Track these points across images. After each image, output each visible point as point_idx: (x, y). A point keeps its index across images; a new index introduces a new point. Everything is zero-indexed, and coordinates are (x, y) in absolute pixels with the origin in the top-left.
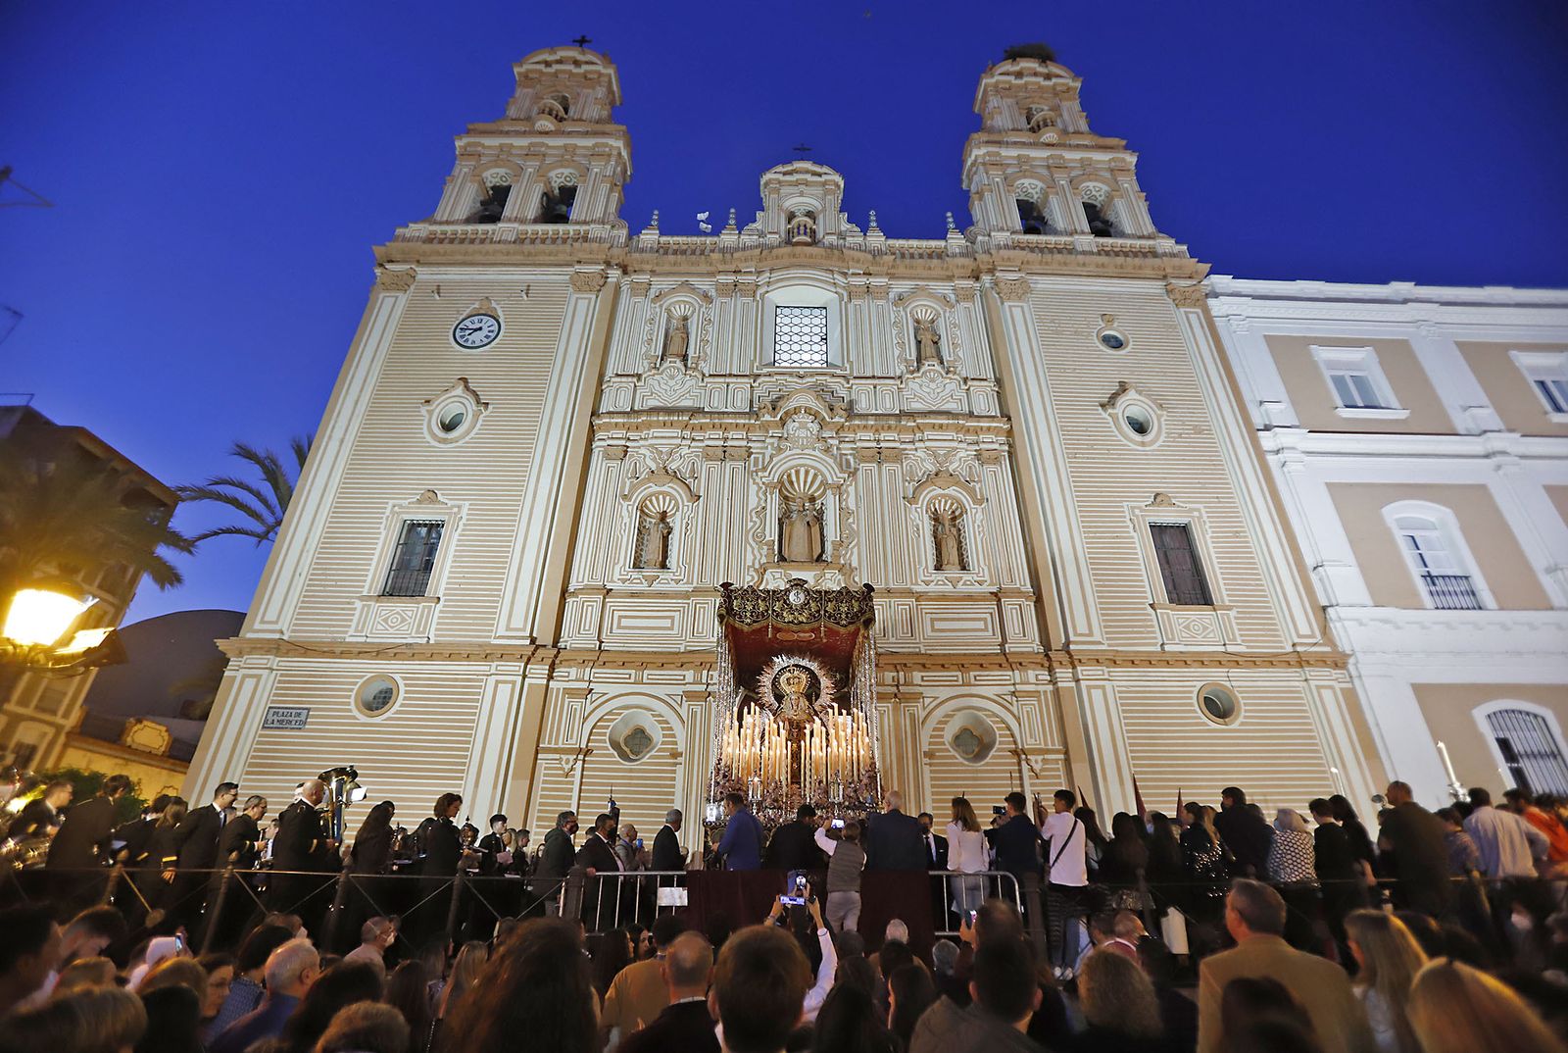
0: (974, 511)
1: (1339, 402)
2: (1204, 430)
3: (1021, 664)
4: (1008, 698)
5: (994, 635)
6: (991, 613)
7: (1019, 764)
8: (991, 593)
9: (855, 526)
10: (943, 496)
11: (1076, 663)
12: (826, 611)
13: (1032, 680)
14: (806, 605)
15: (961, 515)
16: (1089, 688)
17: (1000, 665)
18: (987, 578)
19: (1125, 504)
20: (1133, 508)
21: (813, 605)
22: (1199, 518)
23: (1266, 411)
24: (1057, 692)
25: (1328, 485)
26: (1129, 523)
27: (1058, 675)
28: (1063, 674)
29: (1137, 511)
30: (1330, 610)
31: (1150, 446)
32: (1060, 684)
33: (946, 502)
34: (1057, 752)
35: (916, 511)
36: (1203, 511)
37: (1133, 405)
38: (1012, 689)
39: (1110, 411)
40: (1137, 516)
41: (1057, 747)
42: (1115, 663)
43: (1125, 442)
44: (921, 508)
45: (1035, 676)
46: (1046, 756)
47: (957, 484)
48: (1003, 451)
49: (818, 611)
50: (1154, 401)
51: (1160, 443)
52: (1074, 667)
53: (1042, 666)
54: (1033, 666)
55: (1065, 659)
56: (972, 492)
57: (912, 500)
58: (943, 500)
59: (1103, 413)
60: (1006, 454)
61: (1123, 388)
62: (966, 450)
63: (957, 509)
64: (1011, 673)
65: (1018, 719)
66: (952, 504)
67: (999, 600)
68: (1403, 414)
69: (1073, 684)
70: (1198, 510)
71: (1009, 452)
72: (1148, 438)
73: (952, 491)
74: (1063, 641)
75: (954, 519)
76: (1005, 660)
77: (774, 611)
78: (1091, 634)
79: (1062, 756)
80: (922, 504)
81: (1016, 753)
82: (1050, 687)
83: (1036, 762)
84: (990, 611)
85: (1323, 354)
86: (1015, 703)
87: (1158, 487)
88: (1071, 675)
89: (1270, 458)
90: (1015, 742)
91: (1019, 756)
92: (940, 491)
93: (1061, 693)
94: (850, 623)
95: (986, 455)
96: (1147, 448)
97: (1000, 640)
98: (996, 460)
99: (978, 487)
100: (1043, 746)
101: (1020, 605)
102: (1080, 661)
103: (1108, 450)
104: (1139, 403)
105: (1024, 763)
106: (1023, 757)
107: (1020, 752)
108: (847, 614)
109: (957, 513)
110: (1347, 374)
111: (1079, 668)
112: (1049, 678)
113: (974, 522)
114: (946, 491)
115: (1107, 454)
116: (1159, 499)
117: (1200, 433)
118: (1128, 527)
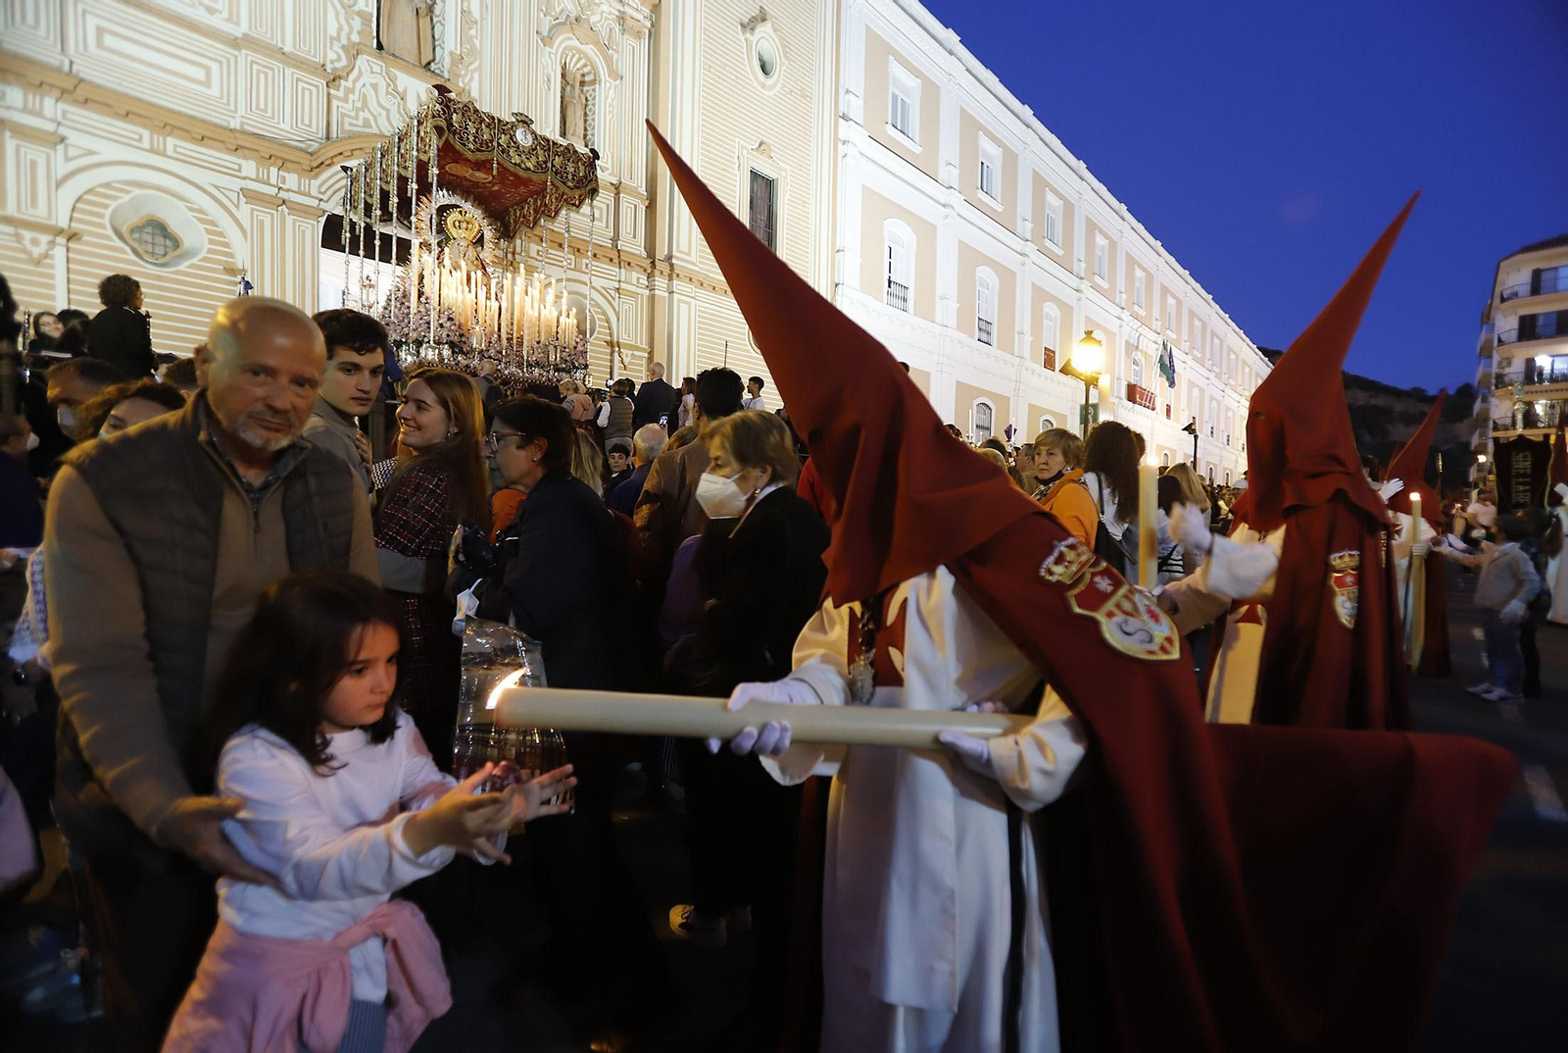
0: (608, 85)
1: (890, 122)
2: (808, 96)
3: (629, 264)
4: (612, 293)
5: (607, 227)
6: (608, 205)
7: (612, 354)
8: (611, 184)
9: (477, 42)
10: (579, 51)
11: (674, 276)
12: (553, 165)
13: (634, 282)
14: (533, 150)
15: (593, 82)
16: (679, 301)
17: (611, 260)
18: (609, 166)
19: (737, 140)
20: (743, 147)
21: (540, 152)
22: (785, 178)
23: (849, 101)
24: (652, 298)
25: (863, 185)
26: (736, 160)
27: (656, 283)
28: (661, 282)
29: (745, 151)
30: (839, 286)
31: (769, 91)
32: (657, 292)
33: (579, 60)
34: (643, 350)
35: (550, 57)
36: (789, 172)
37: (765, 39)
38: (617, 285)
39: (748, 35)
40: (744, 156)
41: (644, 346)
42: (702, 285)
43: (751, 77)
44: (555, 55)
45: (636, 279)
46: (636, 353)
47: (596, 43)
48: (646, 27)
49: (545, 162)
50: (783, 46)
51: (775, 91)
52: (671, 279)
53: (645, 270)
54: (638, 268)
55: (667, 271)
56: (609, 61)
57: (547, 40)
58: (577, 56)
59: (741, 33)
60: (647, 31)
61: (762, 18)
62: (610, 6)
63: (588, 73)
64: (617, 270)
65: (617, 314)
66: (585, 65)
67: (618, 194)
68: (918, 150)
69: (666, 294)
70: (786, 170)
71: (650, 32)
72: (770, 81)
73: (590, 49)
74: (666, 253)
75: (582, 83)
76: (617, 257)
77: (499, 144)
78: (689, 254)
79: (646, 355)
80: (557, 51)
81: (611, 344)
82: (647, 292)
83: (627, 356)
84: (609, 202)
85: (896, 70)
86: (617, 299)
87: (764, 136)
88: (666, 286)
89: (840, 145)
90: (611, 335)
91: (612, 346)
92: (576, 43)
93: (656, 299)
94: (576, 187)
95: (630, 22)
96: (766, 92)
97: (612, 234)
98: (638, 35)
99: (615, 57)
100: (633, 343)
101: (636, 206)
102: (678, 275)
103: (736, 77)
104: (771, 40)
105: (616, 354)
106: (617, 349)
107: (616, 344)
108: (573, 175)
109: (587, 79)
110: (901, 96)
111: (675, 282)
112: (646, 283)
113: (606, 98)
114: (583, 47)
115: (733, 80)
116: (762, 148)
117: (804, 98)
118: (734, 164)
